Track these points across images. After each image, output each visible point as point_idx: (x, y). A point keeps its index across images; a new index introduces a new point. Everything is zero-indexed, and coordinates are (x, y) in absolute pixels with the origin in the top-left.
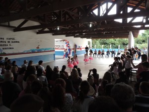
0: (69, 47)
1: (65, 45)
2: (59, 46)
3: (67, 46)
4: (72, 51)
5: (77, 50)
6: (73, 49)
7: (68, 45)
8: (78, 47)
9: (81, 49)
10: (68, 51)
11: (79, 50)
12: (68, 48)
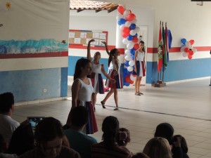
0: (133, 38)
1: (119, 29)
2: (89, 32)
3: (126, 33)
4: (149, 58)
5: (173, 56)
6: (154, 50)
7: (130, 31)
8: (174, 44)
9: (190, 52)
10: (127, 56)
11: (181, 57)
12: (129, 45)
